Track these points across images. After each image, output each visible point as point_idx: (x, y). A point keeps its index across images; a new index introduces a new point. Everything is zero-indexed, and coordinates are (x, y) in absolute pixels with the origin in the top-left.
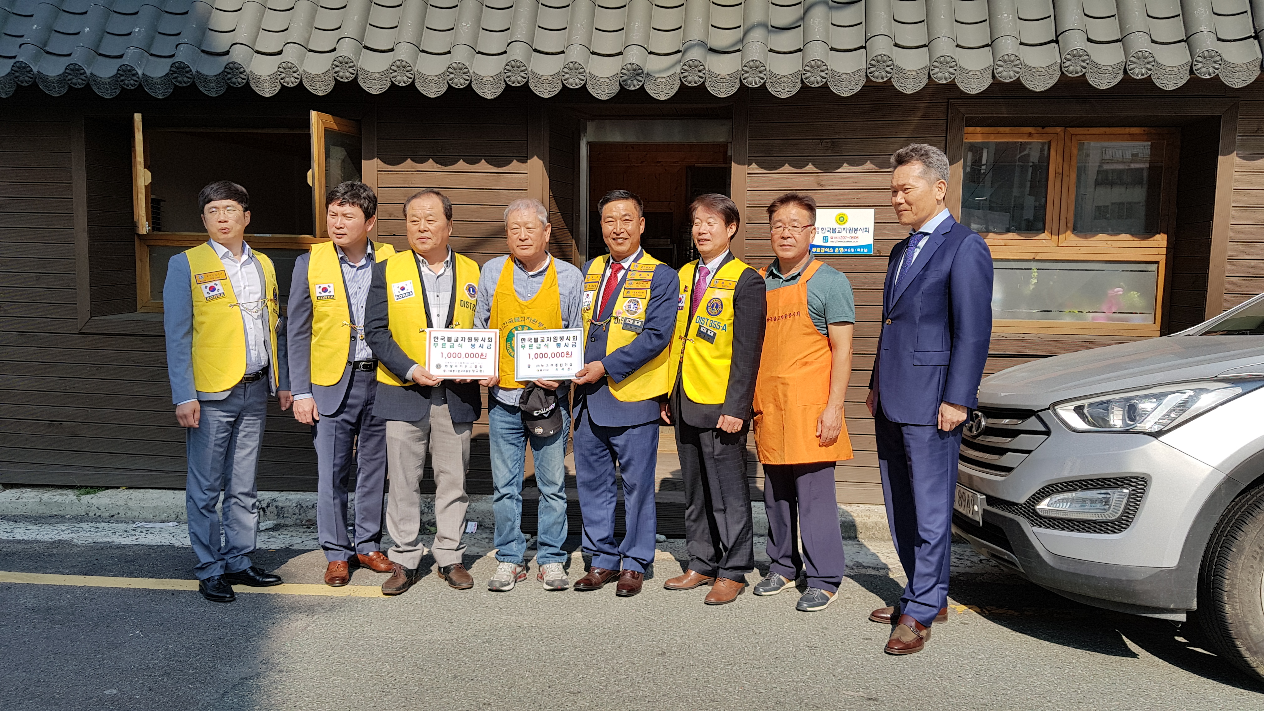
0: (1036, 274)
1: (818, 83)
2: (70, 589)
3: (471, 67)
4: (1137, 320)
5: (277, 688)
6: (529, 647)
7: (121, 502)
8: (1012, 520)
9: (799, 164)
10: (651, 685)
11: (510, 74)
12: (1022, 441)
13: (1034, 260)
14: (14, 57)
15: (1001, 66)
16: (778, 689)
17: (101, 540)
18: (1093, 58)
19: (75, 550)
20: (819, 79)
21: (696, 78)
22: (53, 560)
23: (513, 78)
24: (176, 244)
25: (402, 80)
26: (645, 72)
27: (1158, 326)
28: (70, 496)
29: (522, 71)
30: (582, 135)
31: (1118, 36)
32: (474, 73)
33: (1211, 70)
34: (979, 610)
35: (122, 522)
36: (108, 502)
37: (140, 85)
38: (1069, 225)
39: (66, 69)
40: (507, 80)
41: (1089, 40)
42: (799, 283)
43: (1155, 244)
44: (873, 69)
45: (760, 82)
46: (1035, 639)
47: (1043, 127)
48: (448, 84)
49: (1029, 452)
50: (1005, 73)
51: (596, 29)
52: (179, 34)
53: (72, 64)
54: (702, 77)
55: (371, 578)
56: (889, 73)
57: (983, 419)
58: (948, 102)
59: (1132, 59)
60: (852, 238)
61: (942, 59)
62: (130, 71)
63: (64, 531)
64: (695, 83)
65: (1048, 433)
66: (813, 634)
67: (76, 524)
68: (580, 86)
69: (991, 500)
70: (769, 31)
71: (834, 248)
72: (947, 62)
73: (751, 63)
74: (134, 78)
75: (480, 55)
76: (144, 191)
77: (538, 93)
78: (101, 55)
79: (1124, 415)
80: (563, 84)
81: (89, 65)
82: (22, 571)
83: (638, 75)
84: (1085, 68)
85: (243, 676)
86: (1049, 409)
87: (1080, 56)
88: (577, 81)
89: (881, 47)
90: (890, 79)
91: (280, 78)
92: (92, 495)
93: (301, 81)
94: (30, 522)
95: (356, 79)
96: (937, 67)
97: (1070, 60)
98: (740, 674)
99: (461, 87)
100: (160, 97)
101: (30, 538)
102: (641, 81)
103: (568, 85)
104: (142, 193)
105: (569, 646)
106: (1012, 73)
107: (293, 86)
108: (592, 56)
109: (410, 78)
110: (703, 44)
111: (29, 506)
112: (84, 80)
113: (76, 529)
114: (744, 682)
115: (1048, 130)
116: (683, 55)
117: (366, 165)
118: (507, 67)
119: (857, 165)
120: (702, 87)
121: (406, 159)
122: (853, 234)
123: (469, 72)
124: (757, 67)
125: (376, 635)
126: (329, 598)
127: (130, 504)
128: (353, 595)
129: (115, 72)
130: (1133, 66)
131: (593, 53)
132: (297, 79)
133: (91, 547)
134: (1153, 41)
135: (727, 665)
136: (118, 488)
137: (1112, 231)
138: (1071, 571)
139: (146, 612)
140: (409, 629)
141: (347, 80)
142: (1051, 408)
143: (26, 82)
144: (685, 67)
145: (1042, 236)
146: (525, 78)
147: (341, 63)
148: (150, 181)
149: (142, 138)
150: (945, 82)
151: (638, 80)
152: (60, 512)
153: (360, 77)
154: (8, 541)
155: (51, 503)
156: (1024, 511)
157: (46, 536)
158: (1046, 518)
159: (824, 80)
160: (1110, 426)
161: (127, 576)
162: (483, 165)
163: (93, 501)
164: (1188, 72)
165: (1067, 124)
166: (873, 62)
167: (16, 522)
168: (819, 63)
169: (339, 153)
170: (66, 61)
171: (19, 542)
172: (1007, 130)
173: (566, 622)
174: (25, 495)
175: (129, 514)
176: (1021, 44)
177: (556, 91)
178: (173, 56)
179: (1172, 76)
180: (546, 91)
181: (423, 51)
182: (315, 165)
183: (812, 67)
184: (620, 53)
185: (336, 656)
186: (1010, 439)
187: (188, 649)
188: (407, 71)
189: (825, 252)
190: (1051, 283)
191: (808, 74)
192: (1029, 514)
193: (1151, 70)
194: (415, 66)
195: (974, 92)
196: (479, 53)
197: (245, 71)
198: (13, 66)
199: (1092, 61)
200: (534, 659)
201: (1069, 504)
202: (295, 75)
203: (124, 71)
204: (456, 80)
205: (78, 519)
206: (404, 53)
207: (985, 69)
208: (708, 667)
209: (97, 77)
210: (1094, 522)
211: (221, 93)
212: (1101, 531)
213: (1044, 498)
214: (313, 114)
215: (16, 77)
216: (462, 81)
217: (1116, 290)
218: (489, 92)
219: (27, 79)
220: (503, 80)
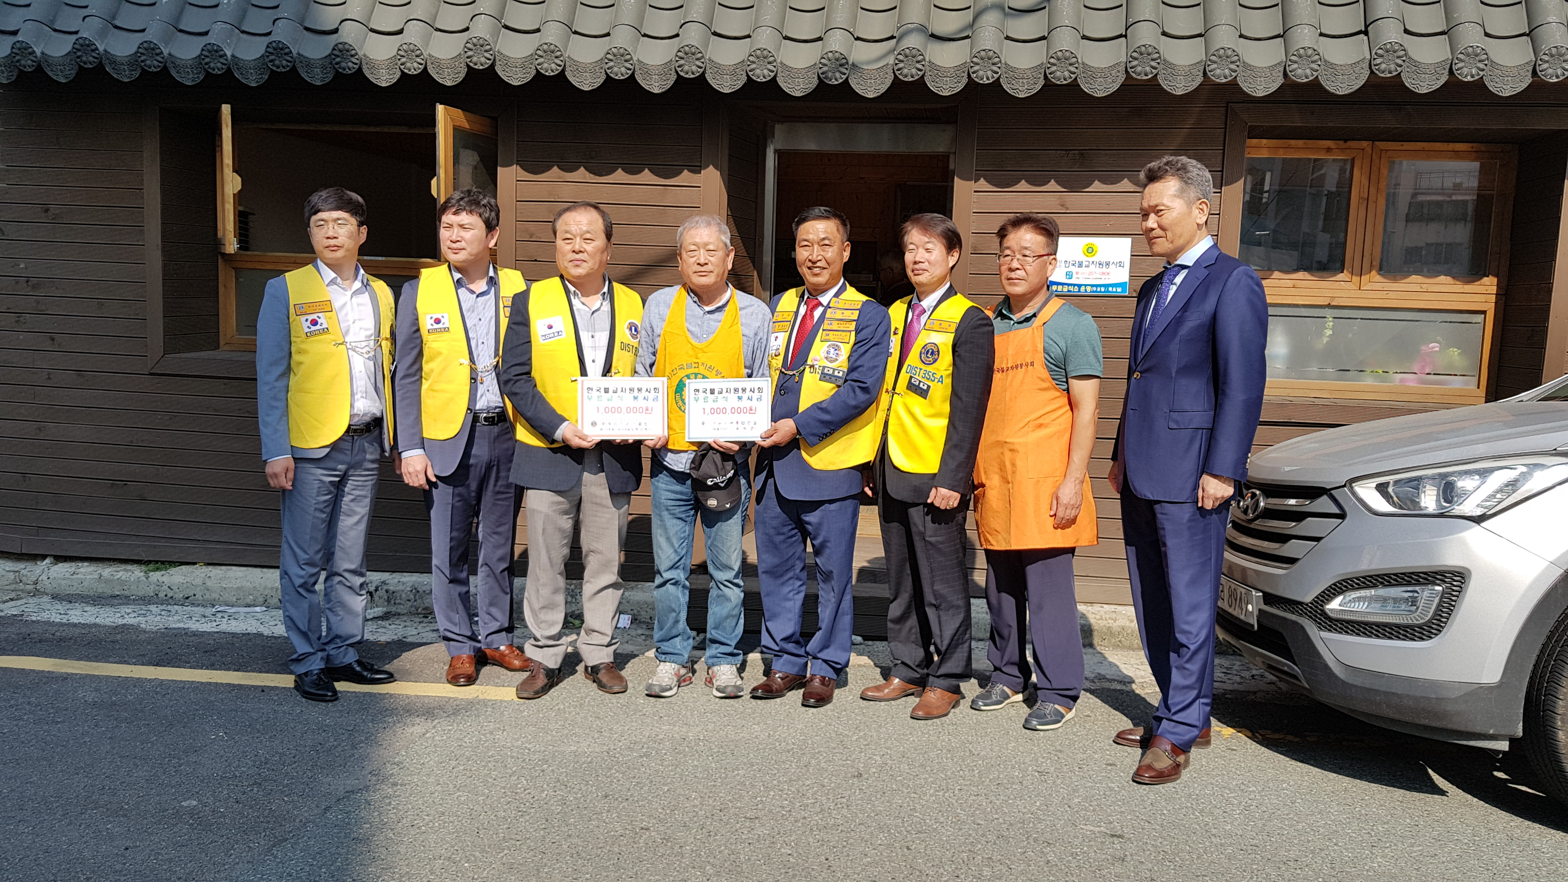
0: (1331, 324)
1: (1065, 79)
2: (139, 682)
3: (635, 53)
4: (1457, 383)
5: (390, 804)
6: (696, 763)
7: (198, 581)
8: (1295, 623)
9: (1038, 180)
10: (845, 811)
11: (682, 62)
12: (1310, 526)
13: (1329, 306)
14: (76, 33)
15: (1295, 62)
16: (1001, 820)
17: (174, 626)
18: (1410, 53)
19: (142, 637)
20: (1067, 74)
21: (914, 71)
22: (117, 647)
23: (686, 68)
24: (269, 267)
25: (550, 68)
26: (850, 62)
27: (1482, 391)
28: (136, 573)
29: (698, 59)
30: (769, 141)
31: (1443, 28)
32: (638, 60)
33: (1559, 72)
34: (1250, 734)
35: (199, 605)
36: (182, 581)
37: (229, 69)
38: (1374, 263)
39: (139, 47)
40: (679, 69)
41: (1406, 31)
42: (1034, 325)
43: (1481, 289)
44: (1135, 63)
45: (993, 77)
46: (1319, 770)
47: (1346, 141)
48: (606, 73)
49: (1318, 539)
50: (1299, 71)
51: (791, 8)
52: (277, 7)
53: (146, 42)
54: (920, 70)
55: (502, 677)
56: (1155, 68)
57: (1261, 499)
58: (1227, 107)
59: (1460, 56)
60: (1103, 273)
61: (1222, 52)
62: (216, 51)
63: (128, 614)
64: (912, 77)
65: (1342, 516)
66: (1043, 758)
67: (143, 607)
68: (769, 78)
69: (1269, 599)
70: (1006, 15)
71: (1079, 286)
72: (1228, 56)
73: (983, 53)
74: (222, 60)
75: (646, 38)
76: (232, 200)
77: (716, 87)
78: (181, 31)
79: (1438, 495)
80: (748, 75)
81: (167, 44)
82: (80, 659)
83: (841, 65)
84: (1400, 66)
85: (349, 788)
86: (1344, 486)
87: (1395, 52)
88: (766, 72)
89: (1145, 35)
90: (1156, 75)
91: (399, 63)
92: (163, 572)
93: (425, 68)
94: (87, 603)
95: (493, 66)
96: (1215, 62)
97: (1382, 56)
98: (954, 801)
99: (622, 78)
100: (253, 84)
101: (88, 622)
102: (845, 74)
103: (754, 78)
104: (229, 203)
105: (745, 764)
106: (1308, 71)
107: (415, 73)
108: (784, 41)
109: (560, 66)
110: (923, 29)
111: (86, 584)
112: (161, 62)
113: (144, 612)
114: (959, 811)
115: (1350, 144)
116: (897, 42)
117: (503, 173)
118: (679, 54)
119: (1112, 184)
120: (921, 83)
121: (553, 166)
122: (1104, 270)
123: (632, 59)
124: (989, 59)
125: (509, 745)
126: (452, 700)
127: (209, 583)
128: (481, 697)
129: (198, 52)
130: (1460, 65)
131: (786, 38)
132: (421, 64)
133: (163, 633)
134: (1487, 35)
135: (938, 791)
136: (195, 564)
137: (1428, 271)
138: (1368, 686)
139: (231, 710)
140: (550, 738)
141: (481, 67)
142: (1348, 485)
143: (91, 63)
144: (901, 57)
145: (1340, 276)
146: (701, 68)
147: (475, 45)
148: (239, 188)
149: (230, 135)
150: (1224, 81)
151: (841, 72)
152: (123, 592)
153: (498, 63)
154: (62, 625)
155: (113, 580)
156: (1310, 612)
157: (107, 620)
158: (1337, 620)
159: (1073, 76)
160: (1421, 509)
161: (207, 668)
162: (646, 176)
163: (165, 579)
164: (1530, 74)
165: (1374, 137)
166: (1135, 54)
167: (71, 602)
168: (1068, 54)
169: (470, 158)
170: (139, 38)
171: (75, 625)
172: (1300, 143)
173: (741, 735)
174: (82, 570)
175: (207, 596)
176: (1321, 35)
177: (739, 84)
178: (269, 34)
179: (1510, 79)
180: (726, 85)
181: (576, 33)
182: (441, 172)
183: (1058, 59)
184: (820, 39)
185: (462, 768)
186: (1294, 524)
187: (282, 755)
188: (556, 57)
189: (1069, 291)
190: (1350, 335)
191: (1054, 68)
192: (1316, 616)
193: (1483, 70)
194: (566, 51)
195: (1260, 94)
196: (645, 35)
197: (356, 54)
198: (75, 43)
199: (1410, 58)
200: (703, 778)
201: (1366, 603)
202: (419, 60)
203: (210, 52)
204: (616, 69)
205: (146, 600)
206: (552, 34)
207: (1275, 65)
208: (915, 793)
209: (176, 58)
210: (1398, 626)
211: (327, 80)
212: (1406, 638)
213: (1335, 596)
214: (440, 108)
215: (78, 57)
216: (623, 70)
217: (1431, 345)
218: (657, 84)
219: (91, 59)
220: (673, 70)
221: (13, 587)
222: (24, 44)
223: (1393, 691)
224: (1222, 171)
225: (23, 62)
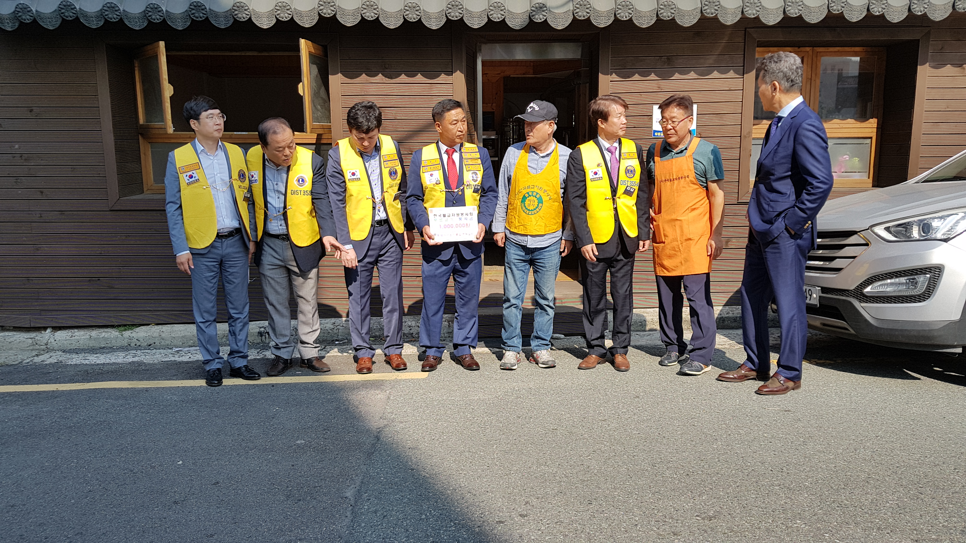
1: (668, 17)
3: (423, 6)
4: (857, 177)
8: (845, 301)
9: (645, 74)
11: (450, 11)
12: (848, 251)
15: (790, 6)
20: (669, 14)
21: (585, 14)
23: (452, 14)
24: (173, 141)
25: (370, 16)
26: (548, 9)
27: (871, 180)
28: (112, 333)
29: (459, 9)
30: (478, 55)
32: (424, 10)
33: (922, 9)
35: (160, 349)
36: (145, 335)
37: (164, 19)
39: (103, 6)
40: (448, 15)
42: (687, 155)
43: (870, 125)
44: (706, 8)
45: (629, 16)
47: (800, 47)
48: (404, 18)
49: (854, 257)
50: (792, 11)
53: (108, 3)
54: (588, 13)
56: (717, 10)
58: (745, 31)
59: (873, 2)
62: (156, 8)
64: (584, 17)
65: (867, 245)
67: (129, 352)
68: (501, 19)
69: (826, 290)
72: (755, 3)
73: (623, 3)
74: (160, 14)
76: (169, 101)
77: (469, 25)
79: (920, 230)
80: (488, 18)
81: (121, 4)
83: (543, 11)
84: (843, 7)
86: (868, 229)
88: (499, 16)
90: (717, 14)
91: (276, 14)
92: (130, 331)
93: (293, 17)
94: (88, 353)
95: (335, 15)
96: (748, 7)
97: (834, 2)
99: (414, 21)
100: (180, 28)
102: (545, 16)
103: (492, 19)
104: (168, 103)
106: (797, 11)
107: (286, 20)
109: (376, 14)
112: (119, 16)
113: (134, 355)
117: (332, 78)
118: (449, 6)
119: (685, 74)
120: (588, 20)
121: (363, 74)
123: (420, 9)
124: (627, 6)
127: (163, 335)
129: (142, 9)
130: (873, 6)
132: (290, 15)
136: (148, 325)
141: (328, 16)
142: (872, 228)
143: (71, 17)
144: (577, 6)
146: (461, 14)
147: (325, 3)
148: (172, 93)
149: (165, 60)
150: (753, 17)
151: (543, 15)
152: (106, 345)
153: (338, 13)
155: (99, 338)
156: (855, 295)
158: (870, 297)
159: (673, 15)
160: (911, 237)
162: (419, 78)
163: (134, 334)
164: (907, 10)
165: (813, 45)
166: (706, 3)
168: (670, 3)
174: (76, 334)
175: (163, 343)
177: (483, 23)
179: (897, 13)
180: (475, 23)
182: (305, 79)
186: (837, 251)
188: (374, 9)
191: (662, 11)
192: (858, 296)
193: (884, 9)
194: (379, 5)
195: (771, 24)
197: (249, 9)
198: (60, 4)
199: (848, 3)
201: (887, 287)
202: (289, 12)
203: (151, 9)
204: (410, 16)
205: (123, 349)
207: (779, 8)
209: (128, 12)
210: (907, 297)
211: (228, 25)
212: (911, 302)
213: (869, 285)
214: (302, 41)
215: (62, 13)
216: (415, 16)
217: (845, 157)
218: (434, 24)
219: (71, 14)
220: (445, 15)
221: (31, 348)
222: (24, 6)
223: (905, 328)
224: (744, 66)
225: (24, 17)
